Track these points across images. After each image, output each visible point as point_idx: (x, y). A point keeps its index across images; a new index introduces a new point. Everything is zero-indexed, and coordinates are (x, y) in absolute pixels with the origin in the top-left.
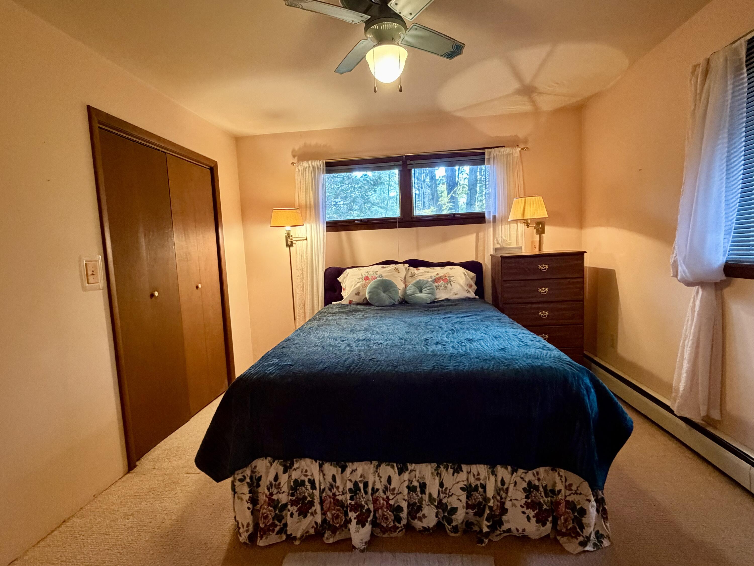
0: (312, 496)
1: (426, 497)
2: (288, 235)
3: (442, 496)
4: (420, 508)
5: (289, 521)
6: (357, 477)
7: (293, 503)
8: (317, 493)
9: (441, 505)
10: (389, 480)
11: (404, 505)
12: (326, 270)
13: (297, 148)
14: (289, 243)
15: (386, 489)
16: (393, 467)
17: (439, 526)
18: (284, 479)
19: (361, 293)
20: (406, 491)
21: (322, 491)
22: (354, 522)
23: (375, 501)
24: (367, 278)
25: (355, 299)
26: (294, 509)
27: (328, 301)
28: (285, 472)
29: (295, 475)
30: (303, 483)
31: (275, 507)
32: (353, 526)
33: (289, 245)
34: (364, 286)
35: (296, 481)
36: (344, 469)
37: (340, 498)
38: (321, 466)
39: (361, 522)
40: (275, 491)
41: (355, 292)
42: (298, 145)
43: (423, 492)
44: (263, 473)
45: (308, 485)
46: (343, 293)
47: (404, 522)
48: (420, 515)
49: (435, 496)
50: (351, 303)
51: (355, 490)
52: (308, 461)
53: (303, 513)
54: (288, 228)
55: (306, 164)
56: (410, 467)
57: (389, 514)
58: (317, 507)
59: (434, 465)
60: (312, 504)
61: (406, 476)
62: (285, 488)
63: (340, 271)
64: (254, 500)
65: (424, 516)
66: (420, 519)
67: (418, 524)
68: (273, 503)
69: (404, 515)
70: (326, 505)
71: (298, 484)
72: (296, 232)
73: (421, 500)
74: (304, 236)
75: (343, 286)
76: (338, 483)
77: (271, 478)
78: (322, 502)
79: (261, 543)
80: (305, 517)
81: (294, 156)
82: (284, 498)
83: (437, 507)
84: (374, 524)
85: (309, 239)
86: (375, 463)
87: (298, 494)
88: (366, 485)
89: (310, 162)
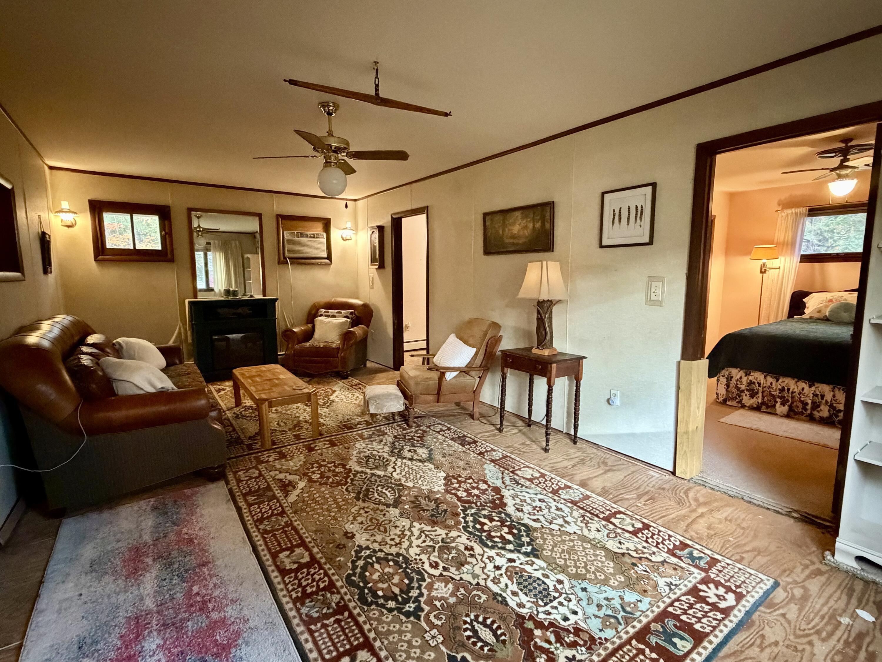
0: (758, 390)
1: (824, 401)
2: (764, 265)
3: (833, 402)
4: (819, 406)
5: (744, 397)
6: (784, 385)
7: (747, 390)
8: (761, 389)
9: (831, 406)
10: (803, 389)
11: (810, 402)
12: (794, 293)
13: (783, 198)
14: (763, 270)
15: (800, 393)
16: (806, 383)
17: (830, 417)
18: (745, 379)
19: (823, 312)
20: (812, 395)
21: (764, 388)
22: (779, 403)
23: (793, 398)
24: (831, 301)
25: (816, 315)
26: (748, 393)
27: (791, 315)
28: (746, 376)
29: (751, 378)
30: (754, 383)
31: (738, 390)
32: (778, 405)
33: (763, 272)
34: (826, 307)
35: (751, 381)
36: (778, 380)
37: (773, 393)
38: (765, 377)
39: (783, 404)
40: (738, 382)
41: (817, 310)
42: (784, 196)
43: (822, 398)
44: (734, 376)
45: (757, 385)
46: (806, 311)
47: (809, 412)
48: (819, 409)
49: (829, 400)
50: (811, 318)
51: (782, 390)
52: (759, 373)
53: (752, 396)
54: (764, 261)
55: (789, 211)
56: (816, 385)
57: (800, 405)
58: (760, 394)
59: (831, 386)
60: (757, 393)
61: (813, 388)
62: (745, 383)
63: (807, 294)
64: (728, 386)
65: (821, 410)
66: (818, 412)
67: (816, 414)
68: (738, 388)
69: (809, 407)
70: (765, 394)
71: (751, 383)
72: (770, 263)
73: (820, 402)
74: (778, 266)
75: (807, 305)
76: (773, 385)
77: (738, 377)
78: (763, 392)
79: (728, 403)
80: (753, 398)
81: (779, 205)
82: (743, 387)
83: (829, 406)
84: (790, 407)
85: (782, 268)
86: (796, 380)
87: (751, 387)
88: (788, 389)
89: (793, 209)
